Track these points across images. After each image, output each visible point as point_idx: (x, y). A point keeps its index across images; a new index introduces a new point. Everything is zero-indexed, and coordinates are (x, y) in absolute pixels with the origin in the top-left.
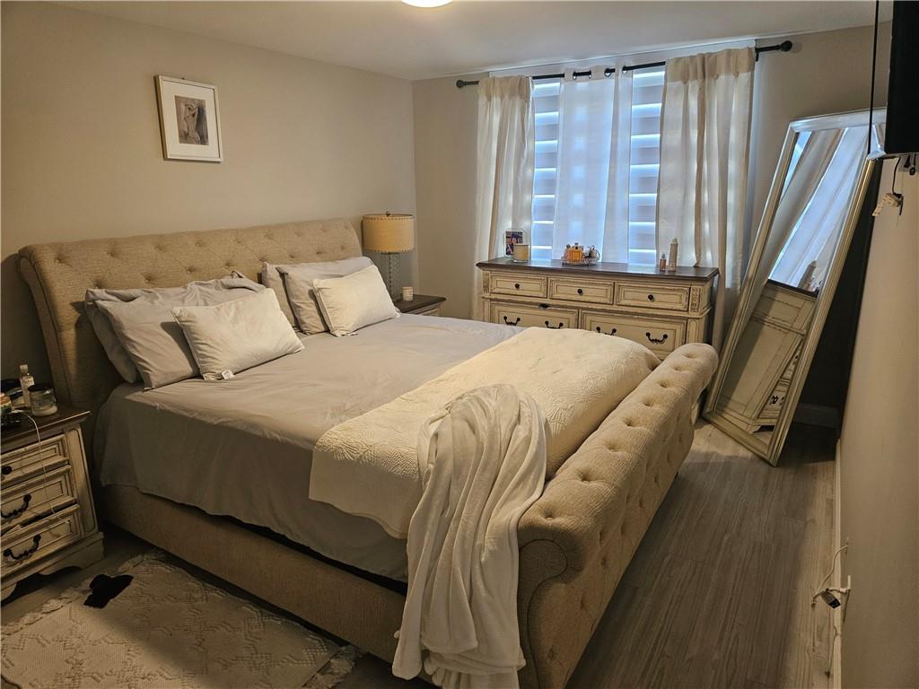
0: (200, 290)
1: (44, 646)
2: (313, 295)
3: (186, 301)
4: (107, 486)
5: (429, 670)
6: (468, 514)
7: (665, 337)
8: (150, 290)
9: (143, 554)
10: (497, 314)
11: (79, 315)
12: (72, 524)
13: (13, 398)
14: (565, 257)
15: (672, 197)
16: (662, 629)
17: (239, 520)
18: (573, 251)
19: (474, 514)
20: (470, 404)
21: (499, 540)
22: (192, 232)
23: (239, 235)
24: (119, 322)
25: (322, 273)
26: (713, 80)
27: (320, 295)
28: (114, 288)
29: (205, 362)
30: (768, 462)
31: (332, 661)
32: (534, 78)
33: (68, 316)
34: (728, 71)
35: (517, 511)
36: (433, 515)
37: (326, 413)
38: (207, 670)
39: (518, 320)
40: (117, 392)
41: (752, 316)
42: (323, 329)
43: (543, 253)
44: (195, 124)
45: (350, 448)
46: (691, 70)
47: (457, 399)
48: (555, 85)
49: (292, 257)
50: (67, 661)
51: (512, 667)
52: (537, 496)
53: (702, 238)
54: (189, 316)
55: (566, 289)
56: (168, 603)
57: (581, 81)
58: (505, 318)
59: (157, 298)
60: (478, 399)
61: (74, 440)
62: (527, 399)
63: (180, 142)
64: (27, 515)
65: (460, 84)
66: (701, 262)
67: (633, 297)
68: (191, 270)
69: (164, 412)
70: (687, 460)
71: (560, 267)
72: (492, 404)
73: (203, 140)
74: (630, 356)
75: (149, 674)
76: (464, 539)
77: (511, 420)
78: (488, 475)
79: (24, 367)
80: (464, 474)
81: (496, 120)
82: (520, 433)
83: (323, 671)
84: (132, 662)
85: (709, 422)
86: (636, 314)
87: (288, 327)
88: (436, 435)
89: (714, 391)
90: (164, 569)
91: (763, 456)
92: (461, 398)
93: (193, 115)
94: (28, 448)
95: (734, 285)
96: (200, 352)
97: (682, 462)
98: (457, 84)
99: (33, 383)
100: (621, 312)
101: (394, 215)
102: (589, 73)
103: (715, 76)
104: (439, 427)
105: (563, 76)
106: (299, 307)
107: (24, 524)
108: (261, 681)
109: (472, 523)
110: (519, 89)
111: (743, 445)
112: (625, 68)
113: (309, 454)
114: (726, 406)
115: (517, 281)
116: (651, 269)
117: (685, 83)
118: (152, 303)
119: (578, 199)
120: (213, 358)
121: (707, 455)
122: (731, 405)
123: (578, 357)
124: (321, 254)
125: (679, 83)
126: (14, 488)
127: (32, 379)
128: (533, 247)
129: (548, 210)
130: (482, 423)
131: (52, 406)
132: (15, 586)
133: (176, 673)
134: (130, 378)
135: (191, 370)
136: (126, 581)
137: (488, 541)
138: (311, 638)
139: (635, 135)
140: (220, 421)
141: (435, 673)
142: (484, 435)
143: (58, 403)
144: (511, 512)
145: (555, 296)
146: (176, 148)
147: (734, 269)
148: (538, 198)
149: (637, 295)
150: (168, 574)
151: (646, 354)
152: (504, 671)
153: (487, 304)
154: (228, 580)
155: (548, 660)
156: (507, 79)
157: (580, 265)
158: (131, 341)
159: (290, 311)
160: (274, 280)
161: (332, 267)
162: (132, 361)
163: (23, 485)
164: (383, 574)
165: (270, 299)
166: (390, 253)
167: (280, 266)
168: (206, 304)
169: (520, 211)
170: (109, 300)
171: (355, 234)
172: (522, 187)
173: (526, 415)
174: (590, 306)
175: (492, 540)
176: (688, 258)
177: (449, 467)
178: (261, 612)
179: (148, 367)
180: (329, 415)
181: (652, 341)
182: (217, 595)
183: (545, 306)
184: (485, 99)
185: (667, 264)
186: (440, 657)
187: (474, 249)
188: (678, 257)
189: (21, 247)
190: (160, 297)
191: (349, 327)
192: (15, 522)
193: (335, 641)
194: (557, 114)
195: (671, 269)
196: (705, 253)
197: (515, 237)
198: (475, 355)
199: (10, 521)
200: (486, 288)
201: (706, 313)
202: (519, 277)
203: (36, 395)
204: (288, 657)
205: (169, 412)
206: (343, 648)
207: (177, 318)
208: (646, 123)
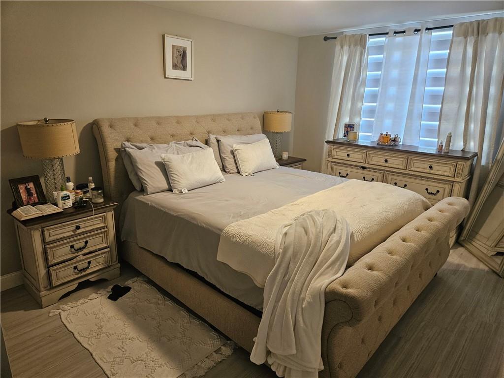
0: (176, 146)
1: (87, 315)
2: (232, 153)
3: (168, 152)
4: (124, 241)
5: (270, 362)
6: (298, 279)
7: (438, 191)
8: (152, 145)
9: (138, 277)
10: (335, 170)
11: (117, 155)
12: (106, 257)
13: (85, 193)
14: (379, 140)
15: (450, 107)
16: (413, 364)
17: (182, 266)
18: (384, 137)
19: (301, 280)
20: (307, 219)
21: (313, 296)
22: (175, 116)
23: (198, 119)
24: (136, 160)
25: (240, 141)
26: (484, 37)
27: (236, 153)
28: (135, 142)
29: (175, 184)
30: (498, 274)
31: (222, 347)
32: (370, 35)
33: (112, 155)
34: (494, 30)
35: (327, 281)
36: (279, 277)
37: (230, 216)
38: (160, 341)
39: (347, 174)
40: (132, 195)
41: (497, 183)
42: (236, 171)
43: (365, 137)
44: (181, 61)
45: (240, 236)
46: (470, 30)
47: (301, 215)
48: (382, 39)
49: (224, 132)
50: (96, 325)
51: (315, 368)
52: (340, 275)
53: (469, 133)
54: (168, 159)
55: (377, 159)
56: (145, 303)
57: (399, 37)
58: (340, 173)
59: (155, 149)
60: (312, 216)
61: (110, 216)
62: (341, 219)
63: (173, 69)
64: (85, 251)
65: (326, 39)
66: (467, 148)
67: (419, 166)
68: (173, 136)
69: (152, 207)
70: (444, 267)
71: (375, 145)
72: (319, 220)
73: (184, 68)
74: (412, 201)
75: (132, 338)
76: (294, 293)
77: (330, 230)
78: (311, 259)
79: (91, 178)
80: (298, 257)
81: (345, 59)
82: (334, 238)
83: (216, 352)
84: (125, 330)
85: (462, 246)
86: (420, 176)
87: (218, 169)
88: (286, 234)
89: (467, 227)
90: (146, 286)
91: (495, 270)
92: (303, 215)
93: (180, 55)
94: (89, 218)
95: (488, 163)
96: (172, 178)
97: (439, 268)
98: (324, 38)
99: (94, 187)
100: (411, 175)
101: (281, 112)
102: (404, 32)
103: (486, 34)
104: (288, 230)
105: (387, 33)
106: (225, 158)
107: (84, 255)
108: (185, 351)
109: (299, 285)
110: (360, 41)
111: (483, 262)
112: (427, 29)
113: (219, 236)
114: (474, 237)
115: (349, 153)
116: (433, 150)
117: (466, 37)
118: (152, 151)
119: (390, 106)
120: (178, 182)
121: (458, 266)
122: (478, 237)
123: (378, 199)
124: (239, 131)
125: (461, 38)
126: (81, 237)
127: (94, 184)
128: (360, 134)
129: (371, 112)
130: (312, 230)
131: (101, 199)
132: (77, 284)
133: (145, 339)
134: (138, 189)
135: (167, 187)
136: (128, 289)
137: (307, 296)
138: (213, 334)
139: (430, 69)
140: (177, 214)
141: (273, 364)
142: (312, 237)
143: (104, 197)
144: (322, 282)
145: (370, 162)
146: (171, 72)
147: (488, 154)
148: (366, 105)
149: (421, 165)
150: (147, 289)
151: (423, 201)
152: (310, 370)
153: (330, 164)
154: (175, 296)
155: (338, 369)
156: (353, 36)
157: (388, 145)
158: (140, 169)
159: (220, 160)
160: (213, 144)
161: (244, 138)
162: (140, 180)
163: (85, 236)
164: (252, 306)
165: (210, 153)
166: (277, 133)
167: (218, 136)
168: (178, 154)
169: (354, 112)
170: (132, 148)
171: (259, 122)
172: (357, 98)
173: (340, 228)
174: (392, 170)
175: (310, 296)
176: (458, 145)
177: (290, 253)
178: (190, 316)
179: (147, 183)
180: (231, 217)
181: (429, 193)
182: (169, 303)
183: (364, 168)
184: (340, 47)
185: (443, 148)
186: (275, 355)
187: (325, 132)
188: (451, 144)
189: (94, 119)
190: (156, 148)
191: (249, 171)
192: (80, 253)
193: (224, 337)
194: (382, 56)
195: (446, 151)
196: (470, 143)
197: (350, 127)
198: (317, 192)
199: (78, 253)
200: (330, 155)
201: (467, 179)
202: (350, 150)
203: (95, 192)
204: (200, 341)
205: (155, 207)
206: (229, 342)
207: (163, 159)
208: (438, 62)
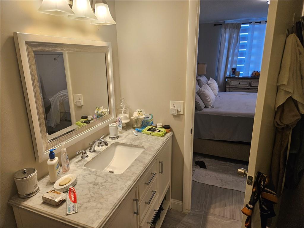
18: (256, 73)
55: (256, 84)
57: (257, 25)
96: (207, 100)
98: (214, 25)
102: (260, 22)
105: (251, 23)
115: (239, 82)
120: (210, 102)
145: (252, 86)
153: (228, 89)
179: (200, 104)
183: (248, 89)
194: (247, 33)
200: (228, 84)
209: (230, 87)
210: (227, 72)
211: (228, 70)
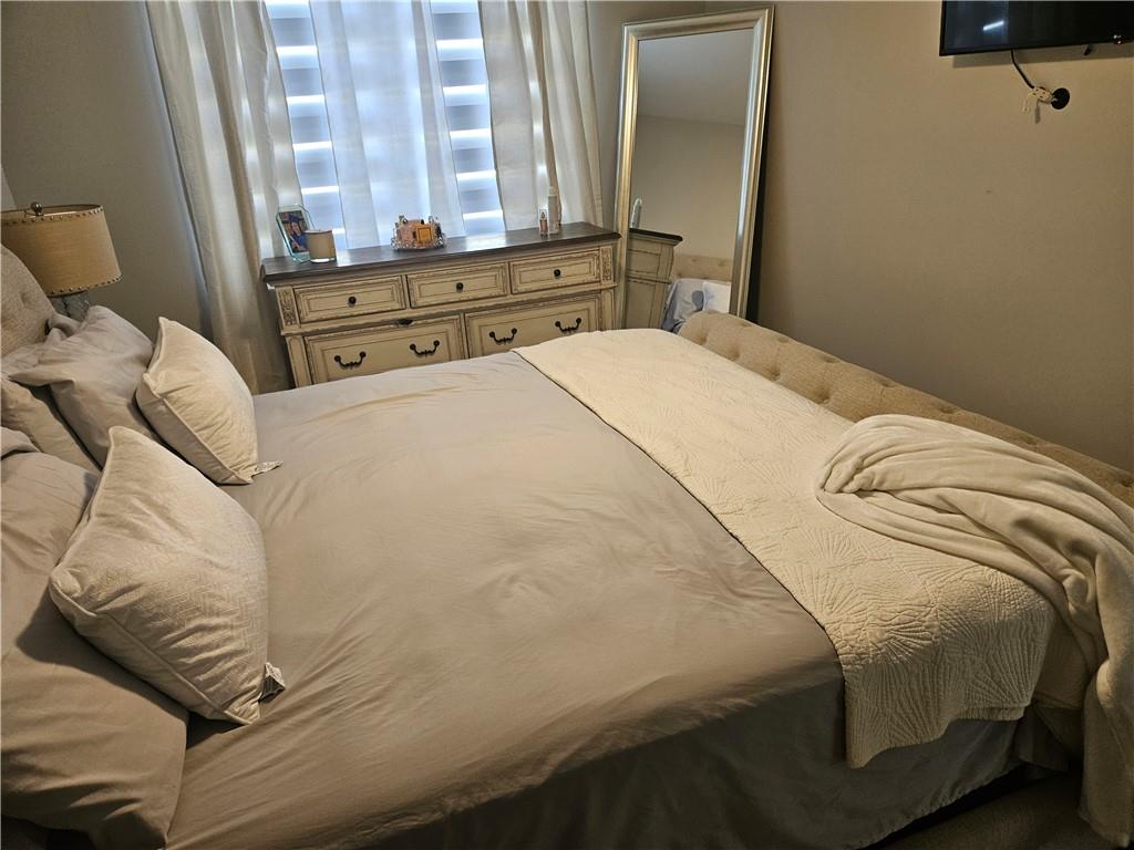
10: (319, 354)
18: (419, 228)
39: (363, 355)
55: (436, 289)
58: (338, 358)
86: (541, 300)
100: (521, 303)
119: (374, 145)
145: (419, 303)
149: (538, 274)
153: (297, 344)
157: (431, 248)
181: (565, 331)
183: (406, 322)
185: (549, 225)
195: (555, 231)
200: (290, 318)
202: (353, 285)
209: (308, 328)
210: (257, 242)
211: (258, 225)
